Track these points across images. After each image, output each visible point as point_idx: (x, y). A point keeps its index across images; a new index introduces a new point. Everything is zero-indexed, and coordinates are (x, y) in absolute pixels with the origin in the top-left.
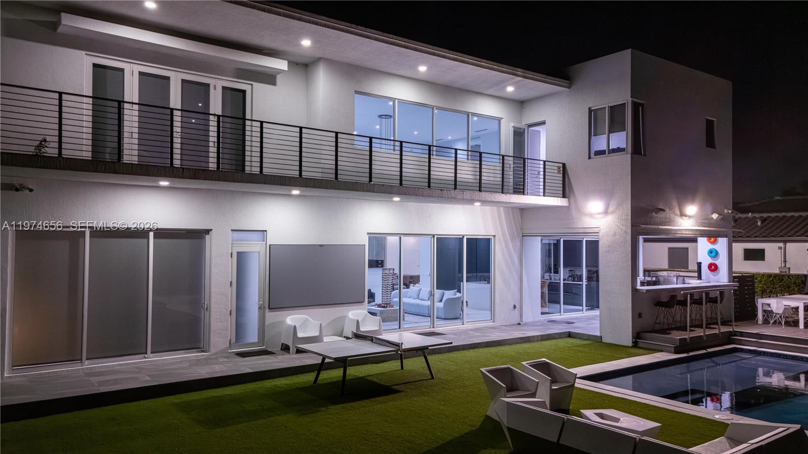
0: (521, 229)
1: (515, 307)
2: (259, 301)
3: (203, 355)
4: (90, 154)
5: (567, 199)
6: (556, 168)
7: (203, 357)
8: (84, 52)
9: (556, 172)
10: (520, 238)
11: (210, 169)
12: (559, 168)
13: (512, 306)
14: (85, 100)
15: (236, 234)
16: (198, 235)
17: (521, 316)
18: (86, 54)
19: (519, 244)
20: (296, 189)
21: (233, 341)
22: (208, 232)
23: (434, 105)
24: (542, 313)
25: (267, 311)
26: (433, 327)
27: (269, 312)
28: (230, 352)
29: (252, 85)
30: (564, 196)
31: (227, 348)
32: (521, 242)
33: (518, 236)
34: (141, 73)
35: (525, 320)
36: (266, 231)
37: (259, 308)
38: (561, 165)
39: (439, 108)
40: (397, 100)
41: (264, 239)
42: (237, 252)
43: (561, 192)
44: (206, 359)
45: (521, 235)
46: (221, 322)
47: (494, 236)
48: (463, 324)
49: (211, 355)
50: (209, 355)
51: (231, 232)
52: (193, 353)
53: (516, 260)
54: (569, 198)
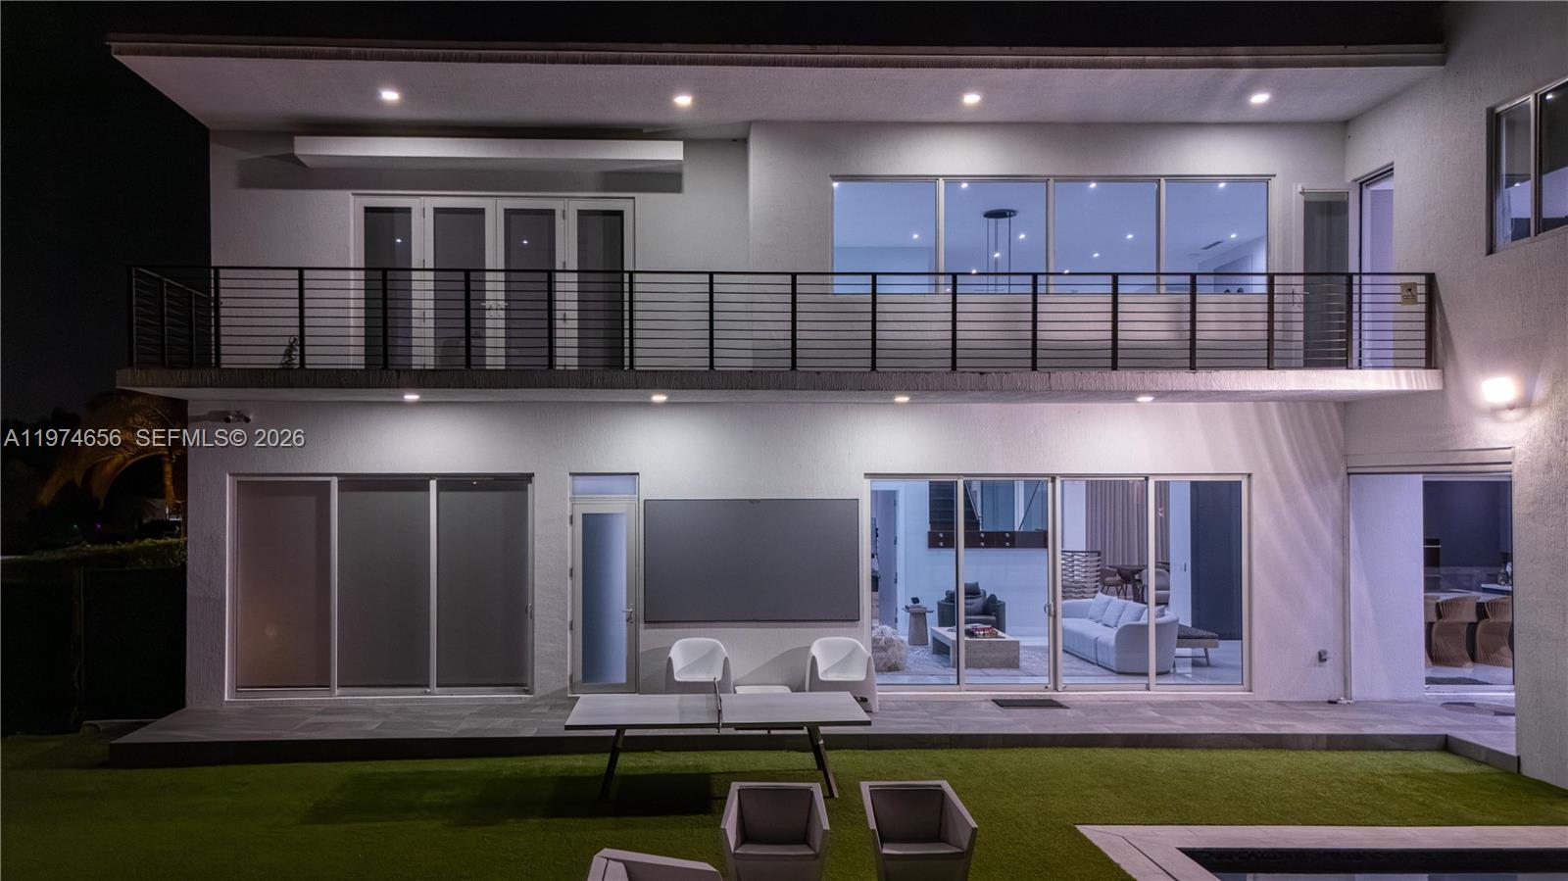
0: (1346, 456)
1: (1322, 658)
2: (628, 607)
3: (521, 698)
4: (362, 360)
5: (1439, 371)
6: (1398, 289)
7: (523, 702)
8: (349, 193)
9: (1399, 298)
10: (1340, 479)
11: (487, 367)
12: (1410, 288)
13: (1316, 654)
14: (352, 275)
15: (581, 482)
16: (516, 484)
17: (1346, 682)
18: (353, 194)
19: (1337, 497)
20: (660, 394)
21: (579, 677)
22: (529, 477)
23: (1048, 174)
24: (1430, 681)
25: (642, 625)
26: (1056, 689)
27: (645, 628)
28: (570, 698)
29: (633, 198)
30: (1430, 364)
31: (565, 689)
32: (1343, 491)
33: (1334, 475)
34: (437, 211)
35: (1357, 692)
36: (638, 474)
37: (628, 620)
38: (1422, 280)
39: (1059, 179)
40: (941, 179)
41: (636, 490)
42: (583, 515)
43: (1423, 354)
44: (525, 706)
45: (1343, 471)
46: (551, 642)
47: (1250, 475)
48: (1148, 689)
49: (535, 700)
50: (531, 700)
51: (569, 478)
52: (509, 692)
53: (1328, 538)
54: (1443, 369)
